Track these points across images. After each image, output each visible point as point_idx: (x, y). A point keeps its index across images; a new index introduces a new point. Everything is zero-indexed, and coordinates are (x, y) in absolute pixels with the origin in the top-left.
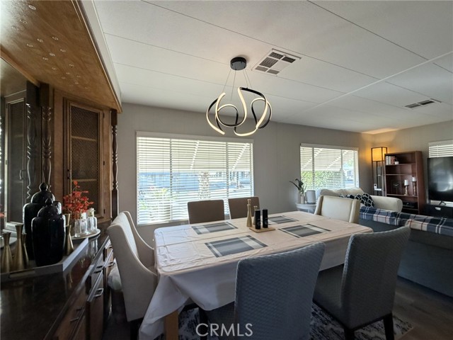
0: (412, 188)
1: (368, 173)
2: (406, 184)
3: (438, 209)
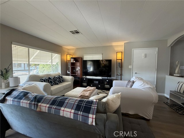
0: (79, 72)
1: (65, 65)
2: (77, 70)
3: (85, 79)
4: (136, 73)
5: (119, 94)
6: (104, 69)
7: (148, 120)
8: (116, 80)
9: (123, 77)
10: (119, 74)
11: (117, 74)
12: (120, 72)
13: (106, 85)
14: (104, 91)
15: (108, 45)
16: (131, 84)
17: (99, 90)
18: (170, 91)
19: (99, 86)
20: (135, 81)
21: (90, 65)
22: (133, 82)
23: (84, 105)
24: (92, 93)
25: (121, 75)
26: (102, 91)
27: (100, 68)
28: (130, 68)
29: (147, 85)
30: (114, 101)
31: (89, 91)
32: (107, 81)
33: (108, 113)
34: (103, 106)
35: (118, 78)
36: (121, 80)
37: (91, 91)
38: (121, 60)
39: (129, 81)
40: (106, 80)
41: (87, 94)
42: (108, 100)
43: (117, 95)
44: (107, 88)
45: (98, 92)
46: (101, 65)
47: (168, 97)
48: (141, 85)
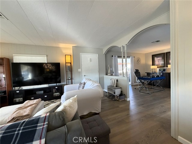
0: (4, 81)
3: (18, 92)
4: (85, 76)
5: (75, 97)
6: (50, 75)
7: (98, 114)
8: (67, 85)
9: (73, 81)
10: (69, 78)
11: (67, 79)
12: (70, 76)
13: (55, 93)
14: (52, 101)
15: (55, 45)
16: (82, 85)
17: (45, 102)
18: (108, 86)
19: (46, 96)
20: (86, 83)
21: (27, 71)
22: (85, 84)
23: (20, 132)
24: (35, 107)
25: (72, 79)
26: (50, 102)
27: (44, 74)
28: (80, 71)
29: (95, 83)
30: (72, 106)
31: (30, 107)
32: (57, 87)
33: (68, 124)
34: (60, 117)
35: (68, 82)
36: (72, 84)
37: (34, 106)
38: (71, 63)
39: (81, 84)
40: (54, 87)
41: (27, 112)
42: (65, 107)
43: (73, 99)
44: (57, 96)
45: (45, 105)
46: (45, 70)
47: (107, 91)
48: (91, 85)
